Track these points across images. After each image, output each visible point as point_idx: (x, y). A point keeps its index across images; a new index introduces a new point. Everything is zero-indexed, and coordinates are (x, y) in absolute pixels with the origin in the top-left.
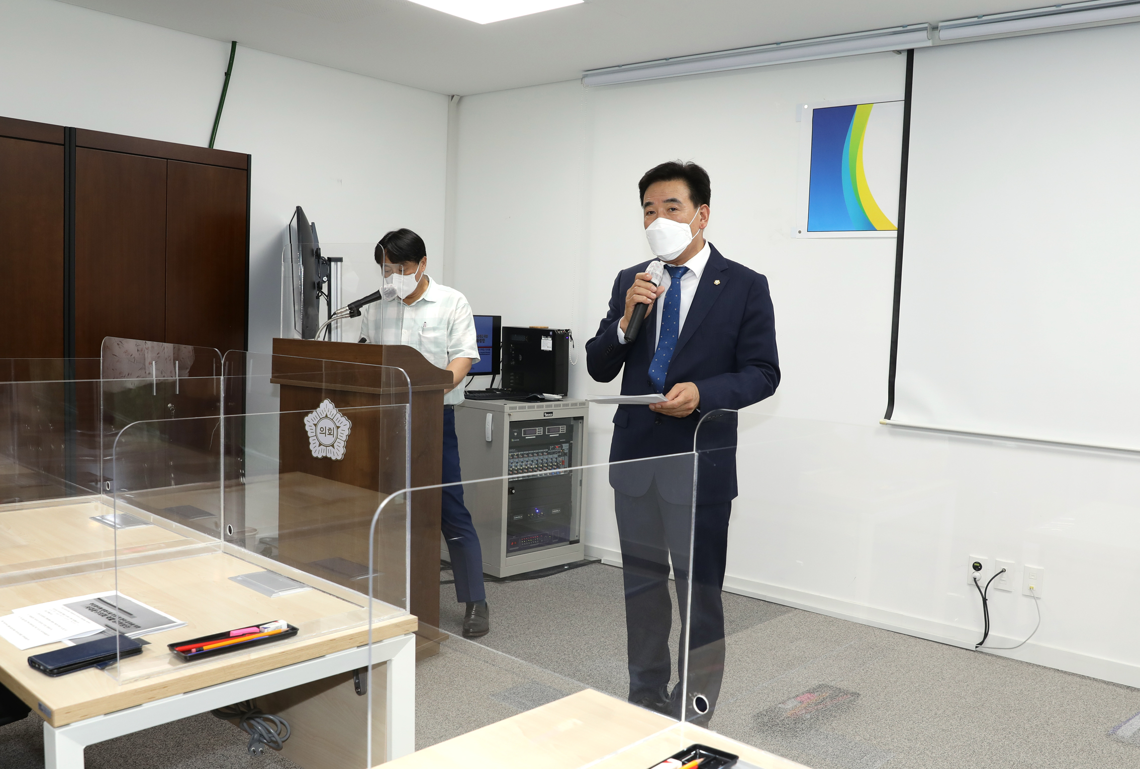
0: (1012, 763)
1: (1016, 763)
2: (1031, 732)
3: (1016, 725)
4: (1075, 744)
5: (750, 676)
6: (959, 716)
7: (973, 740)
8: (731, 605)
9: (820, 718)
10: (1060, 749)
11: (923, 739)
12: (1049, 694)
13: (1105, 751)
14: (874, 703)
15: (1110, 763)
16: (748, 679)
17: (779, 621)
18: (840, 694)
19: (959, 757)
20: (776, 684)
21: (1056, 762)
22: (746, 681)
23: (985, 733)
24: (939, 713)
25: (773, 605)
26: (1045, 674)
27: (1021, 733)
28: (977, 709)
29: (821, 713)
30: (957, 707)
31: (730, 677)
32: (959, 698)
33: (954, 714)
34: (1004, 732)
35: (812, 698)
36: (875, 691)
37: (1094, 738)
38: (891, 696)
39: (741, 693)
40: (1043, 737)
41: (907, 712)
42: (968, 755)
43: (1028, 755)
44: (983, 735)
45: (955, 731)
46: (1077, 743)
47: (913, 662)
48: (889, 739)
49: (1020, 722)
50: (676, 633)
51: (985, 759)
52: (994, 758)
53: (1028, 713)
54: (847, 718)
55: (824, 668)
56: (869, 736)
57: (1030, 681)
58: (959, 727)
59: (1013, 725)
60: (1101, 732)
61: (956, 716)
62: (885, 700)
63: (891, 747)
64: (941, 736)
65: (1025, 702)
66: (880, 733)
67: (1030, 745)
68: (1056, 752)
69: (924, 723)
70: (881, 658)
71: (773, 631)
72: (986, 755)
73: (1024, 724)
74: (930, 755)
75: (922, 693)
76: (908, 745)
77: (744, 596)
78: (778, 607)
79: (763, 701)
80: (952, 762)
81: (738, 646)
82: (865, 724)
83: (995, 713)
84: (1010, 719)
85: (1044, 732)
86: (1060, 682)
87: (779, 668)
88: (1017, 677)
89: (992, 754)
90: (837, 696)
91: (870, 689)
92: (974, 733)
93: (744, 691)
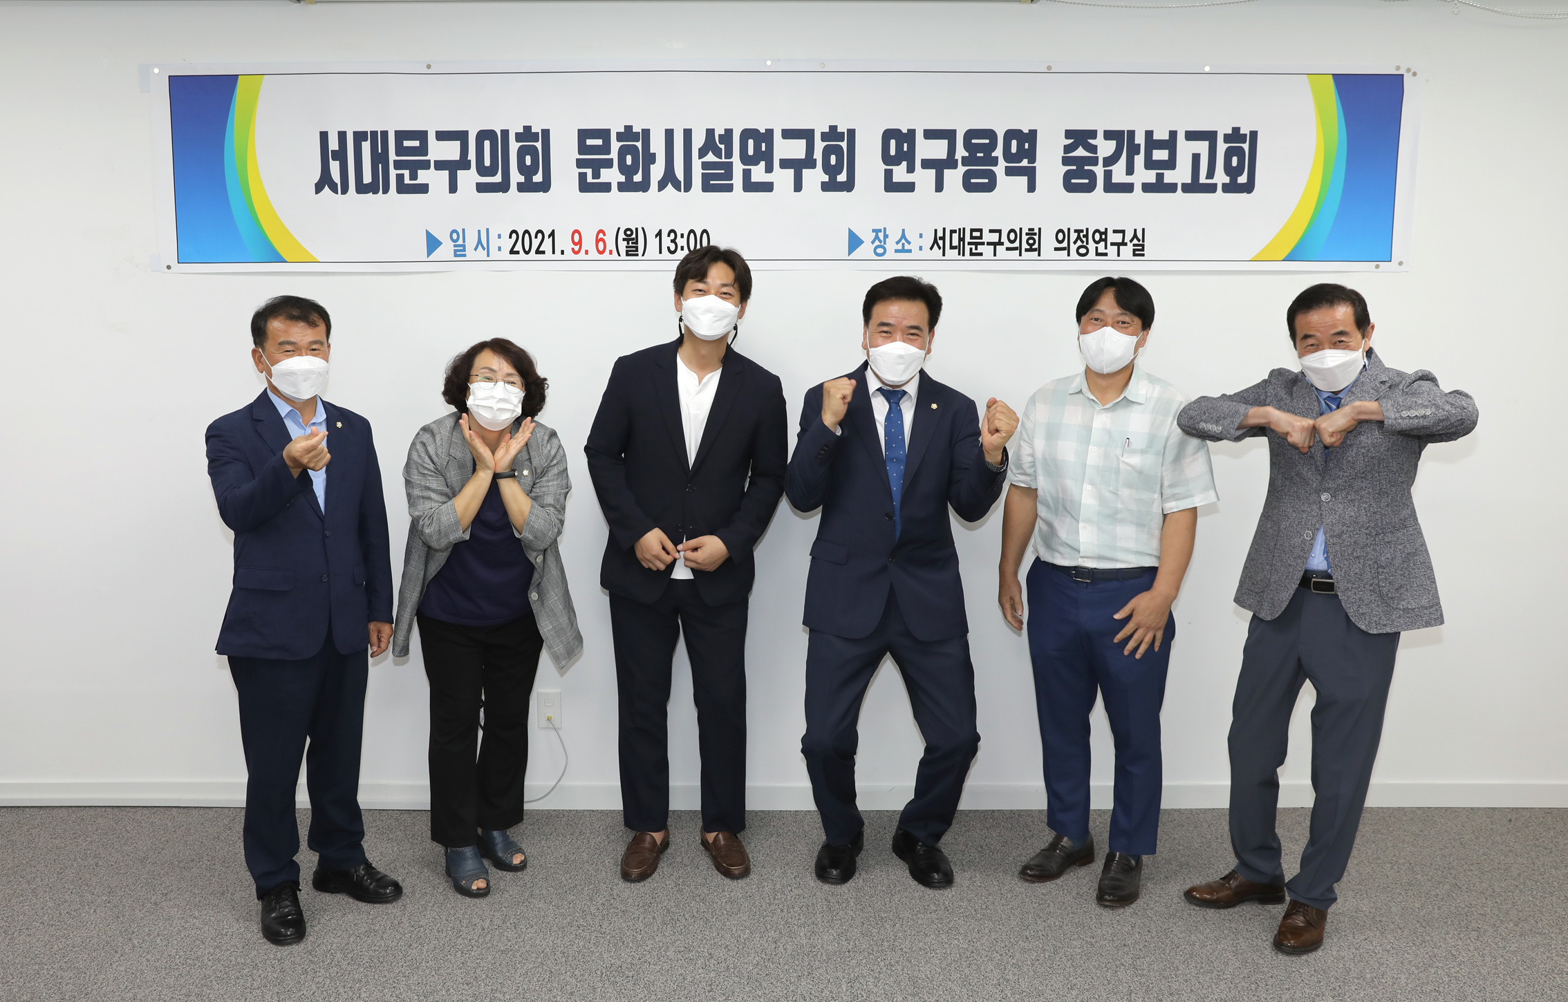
0: (599, 973)
1: (604, 971)
2: (600, 917)
3: (581, 913)
4: (654, 918)
5: (212, 950)
6: (512, 922)
7: (542, 955)
8: (128, 828)
9: (341, 990)
10: (641, 930)
11: (484, 976)
12: (597, 851)
13: (687, 916)
14: (401, 938)
15: (698, 931)
16: (211, 958)
17: (215, 838)
18: (351, 939)
19: (537, 988)
20: (255, 952)
21: (644, 953)
22: (210, 964)
23: (551, 939)
24: (486, 927)
25: (194, 811)
26: (581, 822)
27: (591, 923)
28: (527, 903)
29: (338, 982)
30: (504, 909)
31: (183, 964)
32: (501, 893)
33: (504, 922)
34: (572, 928)
35: (316, 959)
36: (392, 917)
37: (669, 900)
38: (416, 919)
39: (211, 988)
40: (616, 919)
41: (447, 939)
42: (546, 980)
43: (612, 954)
44: (551, 942)
45: (517, 947)
46: (655, 915)
47: (421, 852)
48: (444, 992)
49: (583, 906)
50: (65, 909)
51: (568, 979)
52: (577, 972)
53: (587, 889)
54: (376, 977)
55: (310, 900)
56: (416, 997)
57: (568, 837)
58: (518, 940)
59: (577, 914)
60: (672, 888)
61: (508, 924)
62: (411, 929)
64: (504, 963)
66: (428, 987)
67: (608, 937)
68: (639, 937)
69: (475, 948)
70: (378, 859)
71: (213, 857)
72: (566, 973)
73: (589, 907)
74: (502, 998)
75: (453, 901)
76: (470, 992)
77: (143, 807)
78: (202, 812)
79: (248, 990)
80: (533, 999)
81: (171, 903)
82: (404, 979)
83: (551, 902)
84: (571, 906)
85: (615, 913)
86: (601, 828)
87: (248, 923)
88: (552, 837)
89: (573, 969)
90: (348, 943)
91: (386, 917)
92: (539, 942)
93: (214, 982)
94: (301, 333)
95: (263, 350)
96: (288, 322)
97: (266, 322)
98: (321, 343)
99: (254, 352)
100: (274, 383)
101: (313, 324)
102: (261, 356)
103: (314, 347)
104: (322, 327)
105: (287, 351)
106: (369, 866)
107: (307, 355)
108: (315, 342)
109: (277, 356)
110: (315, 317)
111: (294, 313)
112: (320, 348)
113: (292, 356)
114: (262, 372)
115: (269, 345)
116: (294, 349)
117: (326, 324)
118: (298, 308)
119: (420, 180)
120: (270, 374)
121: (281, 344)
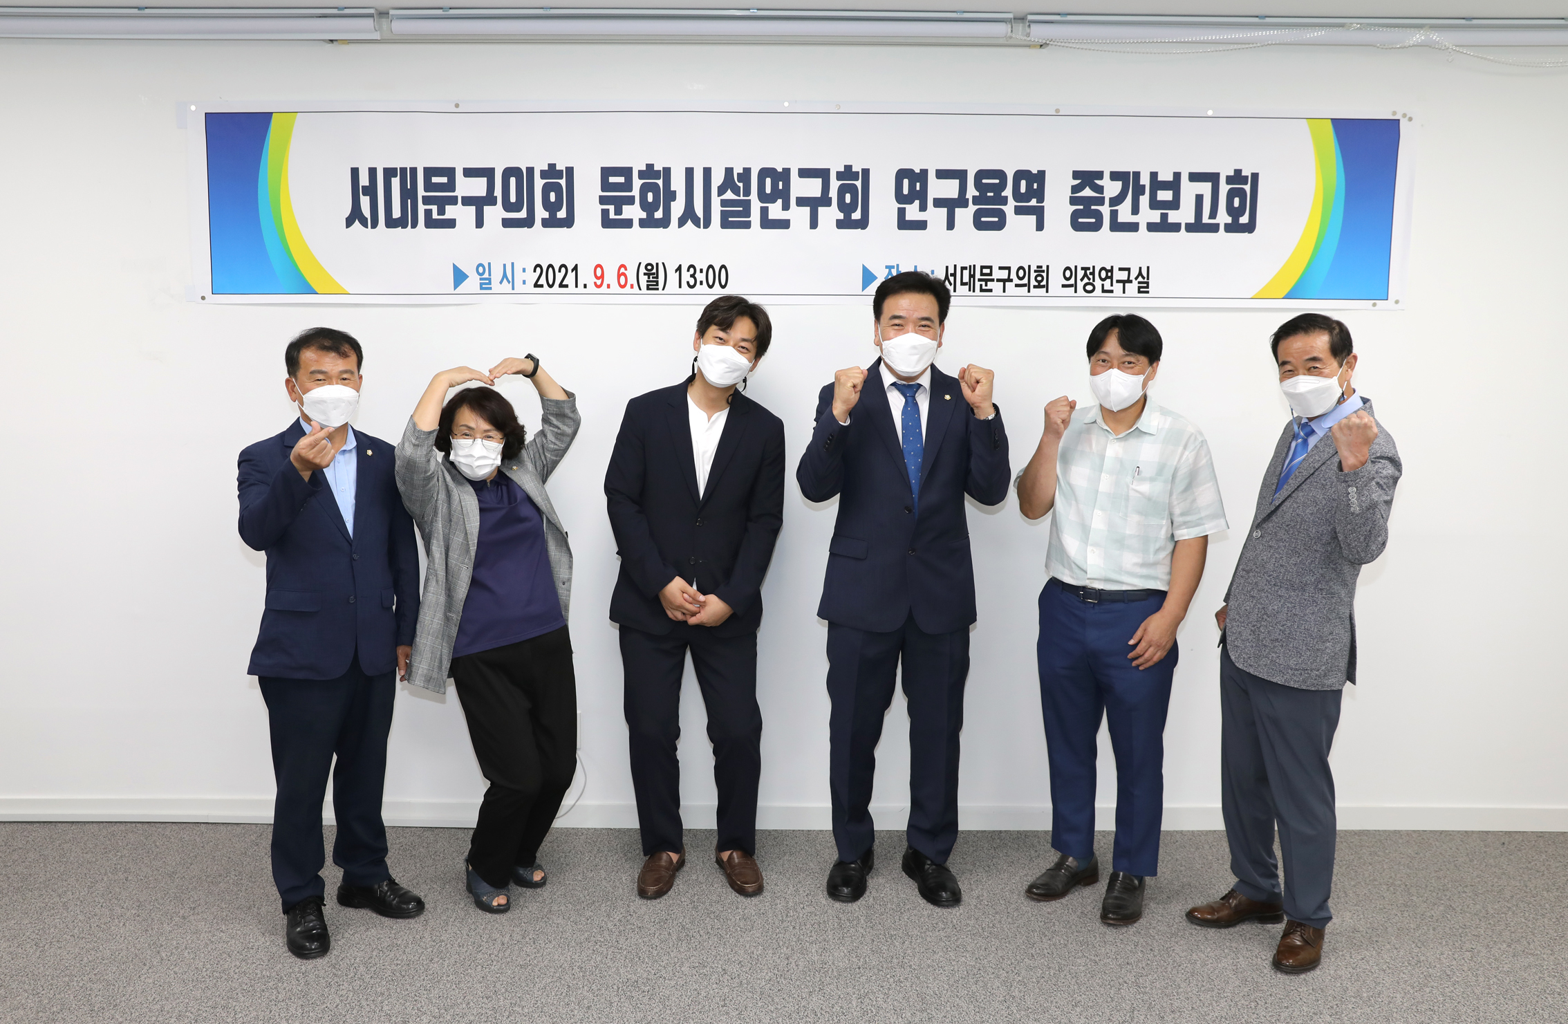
0: (615, 987)
1: (620, 986)
2: (617, 933)
3: (598, 929)
4: (669, 934)
5: (238, 964)
6: (531, 937)
7: (560, 970)
8: (158, 844)
9: (364, 1003)
10: (657, 946)
11: (503, 990)
12: (615, 868)
13: (701, 932)
14: (423, 952)
15: (713, 947)
16: (237, 971)
17: (242, 853)
18: (374, 953)
19: (555, 1002)
20: (280, 966)
21: (660, 968)
22: (236, 976)
23: (569, 954)
24: (506, 942)
25: (222, 827)
26: (599, 840)
27: (609, 938)
28: (546, 919)
29: (361, 995)
30: (523, 924)
31: (210, 976)
32: (520, 909)
33: (524, 937)
34: (590, 944)
35: (340, 973)
36: (415, 932)
37: (684, 916)
38: (438, 934)
39: (237, 1000)
40: (632, 935)
41: (468, 954)
42: (564, 994)
43: (628, 969)
44: (569, 957)
45: (535, 962)
46: (671, 931)
48: (464, 1006)
49: (601, 922)
50: (94, 922)
51: (585, 993)
52: (594, 987)
53: (604, 905)
54: (398, 990)
55: (334, 915)
56: (437, 1011)
57: (587, 855)
58: (538, 955)
59: (594, 930)
60: (687, 905)
61: (527, 939)
62: (433, 944)
63: (472, 1018)
64: (523, 977)
65: (594, 890)
66: (448, 1000)
67: (625, 953)
68: (655, 953)
69: (495, 963)
70: (401, 875)
71: (240, 872)
72: (583, 987)
73: (606, 923)
74: (521, 1012)
75: (473, 916)
76: (490, 1005)
77: (173, 823)
78: (230, 827)
80: (551, 1012)
81: (199, 917)
82: (425, 992)
83: (569, 918)
84: (589, 922)
85: (632, 929)
86: (619, 846)
87: (273, 937)
88: (571, 854)
89: (590, 983)
90: (371, 957)
91: (408, 932)
92: (557, 957)
93: (239, 994)
94: (332, 363)
95: (296, 380)
96: (320, 353)
97: (299, 352)
98: (352, 373)
99: (288, 381)
100: (306, 412)
101: (344, 355)
102: (295, 386)
103: (345, 376)
104: (354, 358)
105: (318, 380)
106: (392, 882)
107: (337, 384)
108: (346, 372)
109: (308, 385)
110: (346, 348)
111: (326, 344)
112: (352, 378)
113: (323, 385)
114: (295, 401)
115: (302, 374)
116: (324, 378)
117: (357, 355)
118: (330, 339)
119: (447, 216)
120: (302, 403)
121: (312, 373)
